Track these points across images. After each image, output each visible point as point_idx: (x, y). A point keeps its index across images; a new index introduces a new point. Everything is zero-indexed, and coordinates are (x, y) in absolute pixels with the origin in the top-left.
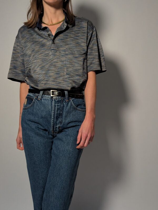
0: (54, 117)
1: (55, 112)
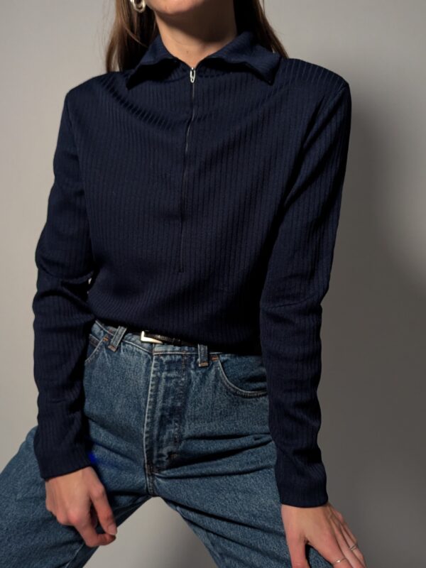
0: (152, 417)
1: (155, 402)
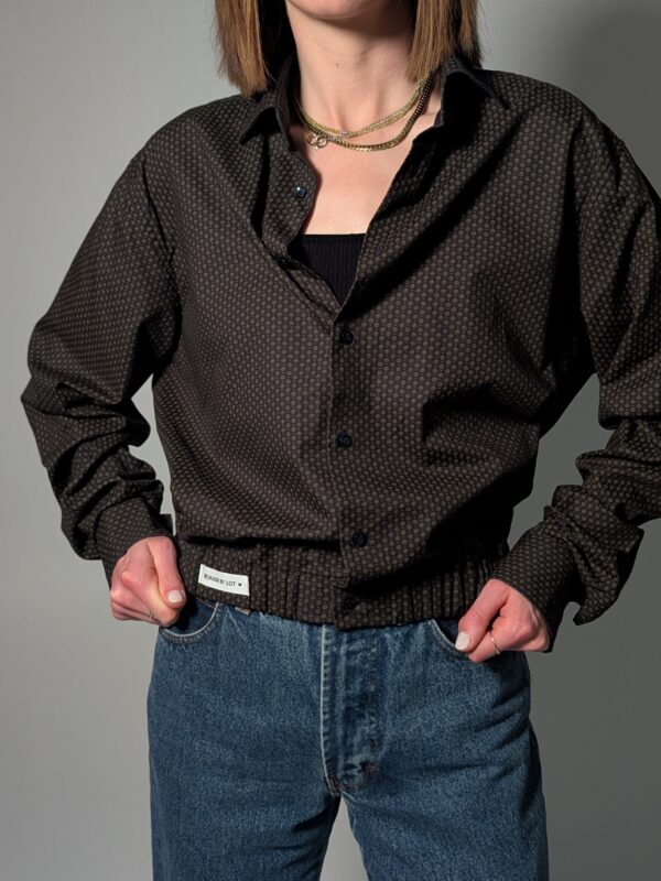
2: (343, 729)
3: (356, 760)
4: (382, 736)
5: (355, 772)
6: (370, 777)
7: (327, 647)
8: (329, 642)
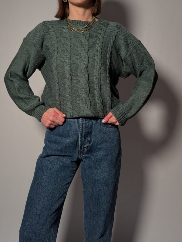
2: (84, 139)
3: (86, 146)
4: (91, 141)
5: (85, 149)
6: (88, 150)
7: (81, 122)
8: (81, 121)
